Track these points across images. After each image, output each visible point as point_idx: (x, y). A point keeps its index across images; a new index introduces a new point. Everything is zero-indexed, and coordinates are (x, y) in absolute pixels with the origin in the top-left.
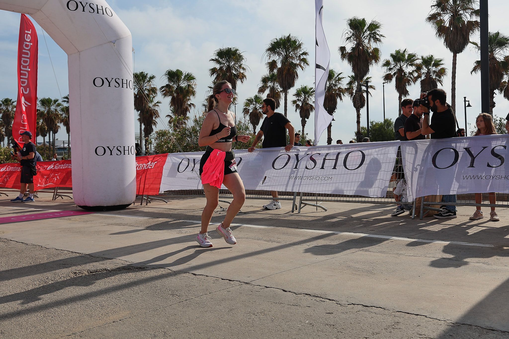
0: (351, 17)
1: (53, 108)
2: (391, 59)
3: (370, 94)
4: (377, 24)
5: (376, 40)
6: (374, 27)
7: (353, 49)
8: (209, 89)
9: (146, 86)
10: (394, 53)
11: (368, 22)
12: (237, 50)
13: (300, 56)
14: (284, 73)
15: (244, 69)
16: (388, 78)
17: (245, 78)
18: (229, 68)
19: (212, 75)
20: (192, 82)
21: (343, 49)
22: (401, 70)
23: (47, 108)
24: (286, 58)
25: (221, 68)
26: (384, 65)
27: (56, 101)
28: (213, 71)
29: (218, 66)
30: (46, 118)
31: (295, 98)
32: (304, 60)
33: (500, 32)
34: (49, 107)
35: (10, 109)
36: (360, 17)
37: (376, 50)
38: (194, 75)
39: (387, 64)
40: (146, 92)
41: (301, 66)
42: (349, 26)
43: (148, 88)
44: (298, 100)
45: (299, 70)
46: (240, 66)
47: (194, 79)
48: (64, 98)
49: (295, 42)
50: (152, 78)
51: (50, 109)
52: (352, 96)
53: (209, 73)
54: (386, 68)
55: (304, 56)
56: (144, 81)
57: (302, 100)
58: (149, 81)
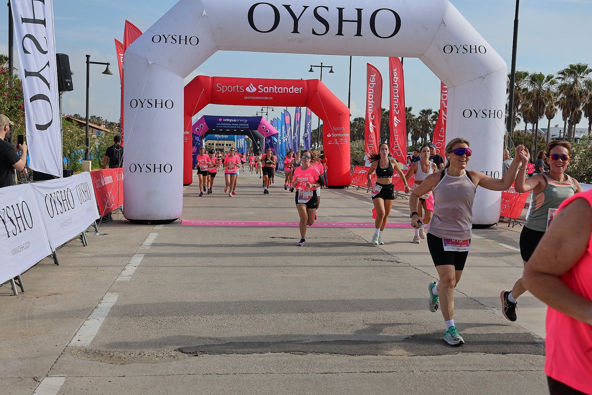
1: (545, 86)
23: (537, 87)
27: (549, 78)
30: (534, 100)
34: (540, 85)
48: (559, 74)
51: (540, 87)
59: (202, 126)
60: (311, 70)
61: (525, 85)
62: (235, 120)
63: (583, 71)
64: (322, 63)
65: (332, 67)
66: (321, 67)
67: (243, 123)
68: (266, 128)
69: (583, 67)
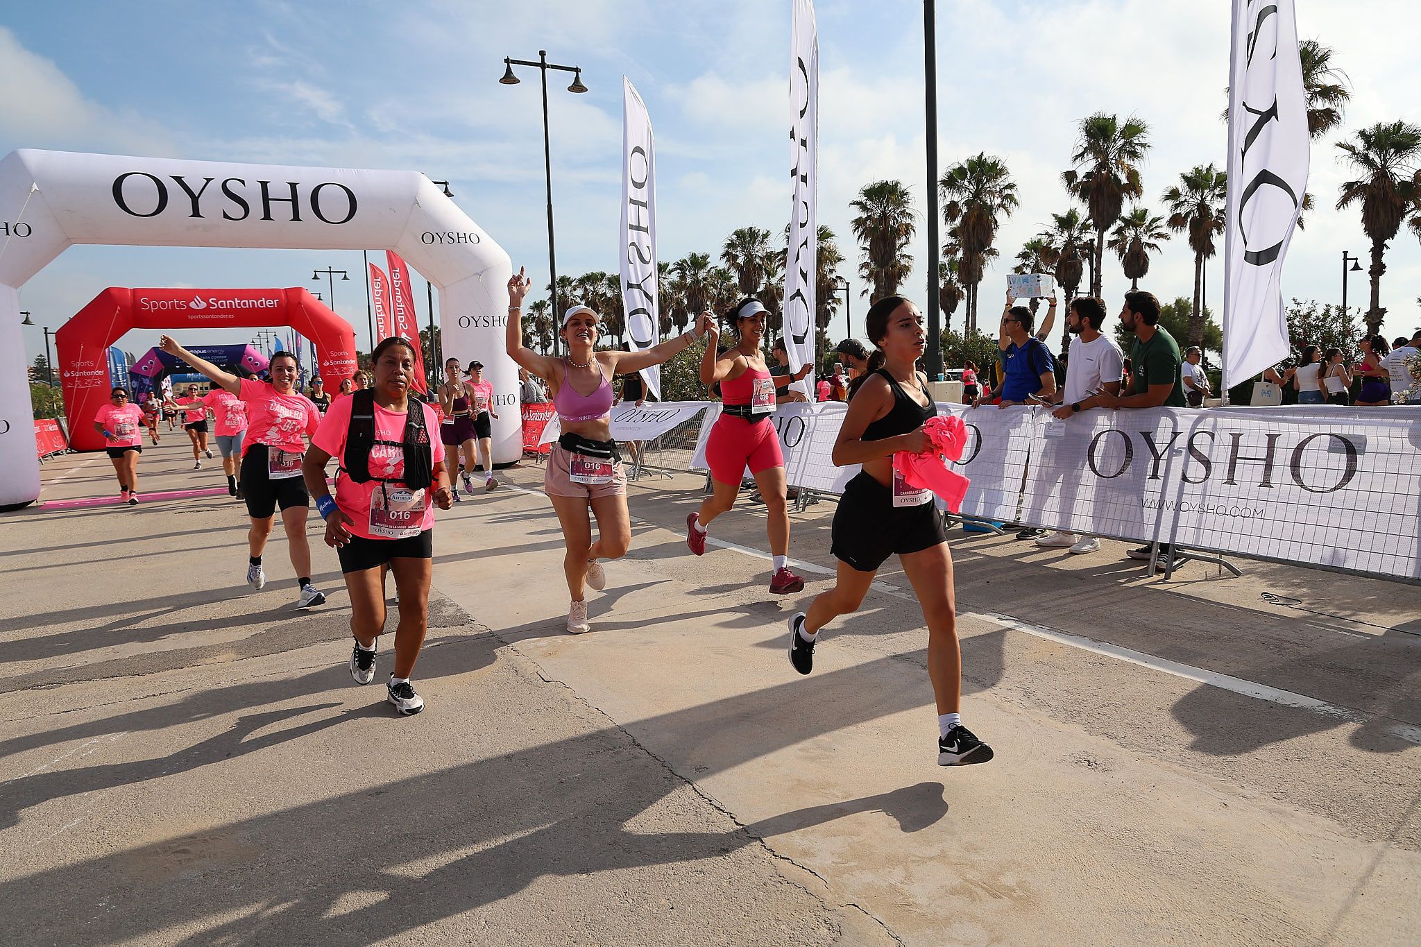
0: (1089, 114)
2: (1182, 186)
3: (1157, 247)
4: (1139, 125)
5: (1133, 155)
6: (1133, 130)
7: (1088, 175)
8: (864, 252)
9: (759, 251)
10: (1189, 171)
11: (1121, 123)
12: (897, 184)
13: (1001, 191)
14: (971, 223)
15: (909, 215)
16: (1176, 221)
17: (912, 232)
18: (884, 217)
19: (855, 230)
20: (830, 242)
21: (1070, 176)
22: (1203, 207)
24: (977, 194)
25: (869, 217)
26: (1167, 198)
28: (859, 222)
29: (864, 215)
31: (1019, 262)
32: (1010, 197)
33: (1404, 121)
35: (568, 293)
36: (1109, 115)
37: (1133, 175)
38: (831, 229)
39: (1174, 194)
40: (758, 260)
41: (1005, 208)
42: (1084, 133)
43: (760, 254)
44: (1024, 265)
45: (1000, 216)
46: (903, 213)
47: (833, 236)
49: (995, 165)
50: (765, 236)
52: (1121, 255)
53: (852, 227)
54: (1170, 203)
55: (1008, 191)
56: (754, 242)
57: (1032, 265)
58: (762, 242)
59: (151, 363)
60: (316, 278)
61: (603, 288)
62: (204, 352)
63: (665, 271)
64: (330, 267)
65: (345, 272)
66: (330, 272)
67: (217, 354)
68: (255, 360)
69: (664, 266)
